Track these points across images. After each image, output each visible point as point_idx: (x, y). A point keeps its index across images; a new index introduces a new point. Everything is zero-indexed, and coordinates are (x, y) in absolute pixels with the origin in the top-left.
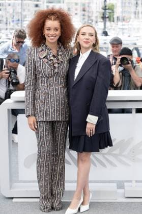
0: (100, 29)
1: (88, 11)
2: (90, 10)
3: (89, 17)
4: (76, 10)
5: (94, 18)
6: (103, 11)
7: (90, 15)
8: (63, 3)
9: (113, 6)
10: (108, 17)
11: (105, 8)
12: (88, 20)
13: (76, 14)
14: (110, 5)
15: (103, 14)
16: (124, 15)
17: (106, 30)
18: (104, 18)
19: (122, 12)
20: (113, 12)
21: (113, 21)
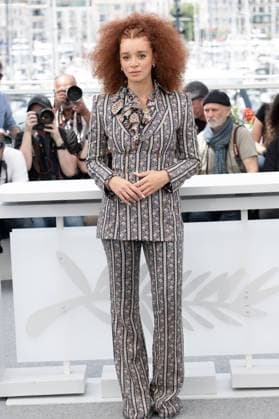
6: (174, 19)
8: (91, 5)
9: (191, 8)
10: (184, 32)
11: (177, 14)
14: (186, 6)
16: (214, 26)
19: (209, 21)
20: (192, 22)
21: (193, 40)
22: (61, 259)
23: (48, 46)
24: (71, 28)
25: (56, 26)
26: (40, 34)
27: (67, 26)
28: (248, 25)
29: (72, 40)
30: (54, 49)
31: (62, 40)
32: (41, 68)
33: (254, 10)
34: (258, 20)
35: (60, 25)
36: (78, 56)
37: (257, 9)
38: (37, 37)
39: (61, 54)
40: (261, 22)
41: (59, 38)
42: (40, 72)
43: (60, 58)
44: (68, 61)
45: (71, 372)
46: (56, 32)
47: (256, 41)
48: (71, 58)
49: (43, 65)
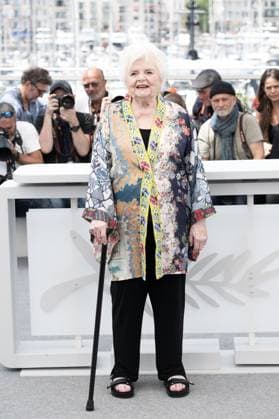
0: (183, 46)
1: (160, 13)
2: (163, 10)
3: (160, 23)
4: (136, 10)
5: (169, 26)
6: (189, 11)
7: (163, 20)
9: (206, 1)
10: (198, 24)
11: (192, 7)
12: (160, 30)
13: (136, 18)
15: (189, 18)
16: (228, 19)
17: (196, 48)
18: (190, 25)
19: (224, 13)
20: (207, 14)
21: (208, 31)
22: (75, 238)
23: (70, 35)
24: (92, 19)
25: (77, 16)
26: (62, 24)
27: (88, 16)
28: (260, 19)
29: (92, 30)
30: (75, 37)
31: (84, 30)
32: (63, 56)
33: (266, 4)
34: (269, 13)
35: (81, 16)
36: (98, 45)
37: (269, 4)
38: (60, 27)
39: (82, 43)
40: (273, 16)
41: (81, 28)
42: (62, 60)
43: (81, 46)
44: (88, 49)
45: (83, 346)
46: (78, 22)
47: (267, 34)
48: (91, 47)
49: (66, 53)
